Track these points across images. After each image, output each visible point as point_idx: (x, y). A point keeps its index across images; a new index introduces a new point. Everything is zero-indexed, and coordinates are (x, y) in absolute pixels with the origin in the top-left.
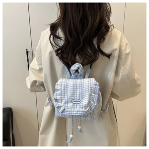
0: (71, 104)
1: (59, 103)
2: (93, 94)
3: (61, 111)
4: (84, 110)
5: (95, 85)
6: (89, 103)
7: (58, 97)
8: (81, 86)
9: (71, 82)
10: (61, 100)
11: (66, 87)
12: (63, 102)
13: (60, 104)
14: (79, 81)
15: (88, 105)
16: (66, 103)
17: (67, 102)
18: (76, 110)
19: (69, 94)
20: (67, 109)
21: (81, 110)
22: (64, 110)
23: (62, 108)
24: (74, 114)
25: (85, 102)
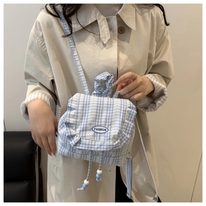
0: (92, 133)
1: (72, 130)
2: (126, 121)
3: (73, 142)
4: (111, 143)
5: (130, 108)
6: (120, 132)
7: (72, 120)
8: (110, 106)
9: (94, 99)
10: (76, 125)
11: (85, 106)
12: (78, 129)
13: (73, 132)
14: (106, 100)
15: (118, 136)
16: (83, 131)
17: (85, 130)
18: (99, 143)
19: (89, 116)
20: (84, 141)
21: (107, 143)
22: (79, 142)
23: (76, 139)
24: (95, 148)
25: (114, 131)
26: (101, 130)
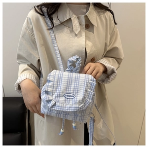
0: (63, 98)
1: (50, 97)
2: (89, 90)
3: (50, 105)
4: (77, 106)
5: (92, 80)
6: (84, 98)
7: (50, 89)
8: (77, 79)
9: (66, 74)
10: (53, 92)
11: (59, 79)
12: (54, 96)
13: (50, 98)
14: (74, 75)
15: (82, 101)
16: (57, 97)
17: (59, 96)
18: (69, 106)
19: (62, 87)
20: (58, 104)
21: (74, 106)
22: (55, 105)
23: (53, 103)
24: (66, 109)
25: (80, 97)
26: (70, 96)
